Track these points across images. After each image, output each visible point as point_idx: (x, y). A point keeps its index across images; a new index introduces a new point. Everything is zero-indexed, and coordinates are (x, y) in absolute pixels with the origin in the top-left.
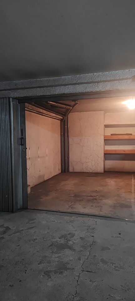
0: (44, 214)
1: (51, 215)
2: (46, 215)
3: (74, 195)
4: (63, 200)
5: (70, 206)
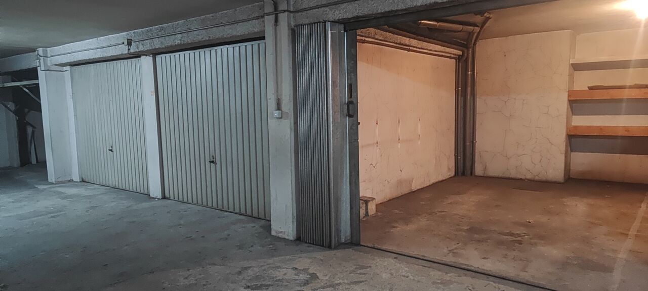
0: (390, 259)
1: (404, 263)
2: (392, 261)
3: (468, 228)
4: (440, 235)
5: (453, 250)
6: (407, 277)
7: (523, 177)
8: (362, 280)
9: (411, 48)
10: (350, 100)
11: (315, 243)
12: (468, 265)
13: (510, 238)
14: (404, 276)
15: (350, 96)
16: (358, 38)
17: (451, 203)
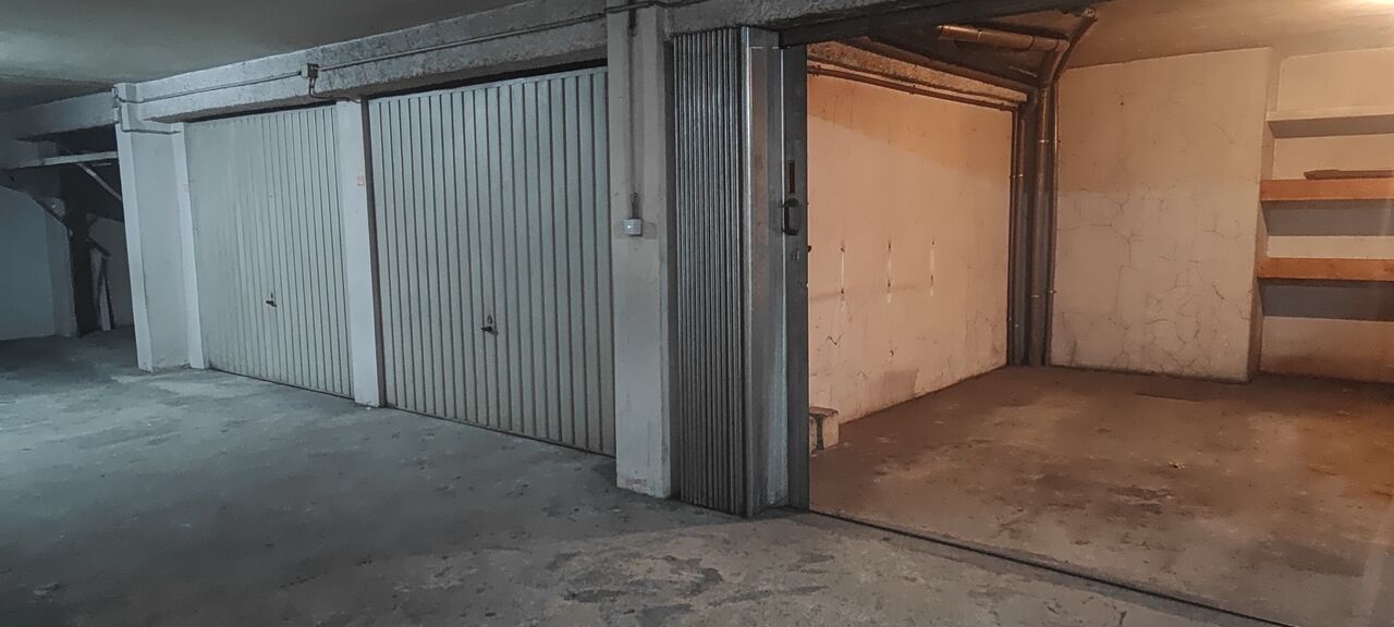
0: (875, 542)
1: (906, 551)
2: (883, 546)
3: (1041, 477)
4: (979, 492)
5: (1010, 524)
6: (914, 580)
7: (1157, 369)
8: (814, 584)
9: (917, 86)
10: (789, 197)
11: (711, 506)
12: (1044, 557)
13: (1134, 501)
14: (906, 578)
15: (792, 188)
16: (809, 63)
17: (1000, 424)
